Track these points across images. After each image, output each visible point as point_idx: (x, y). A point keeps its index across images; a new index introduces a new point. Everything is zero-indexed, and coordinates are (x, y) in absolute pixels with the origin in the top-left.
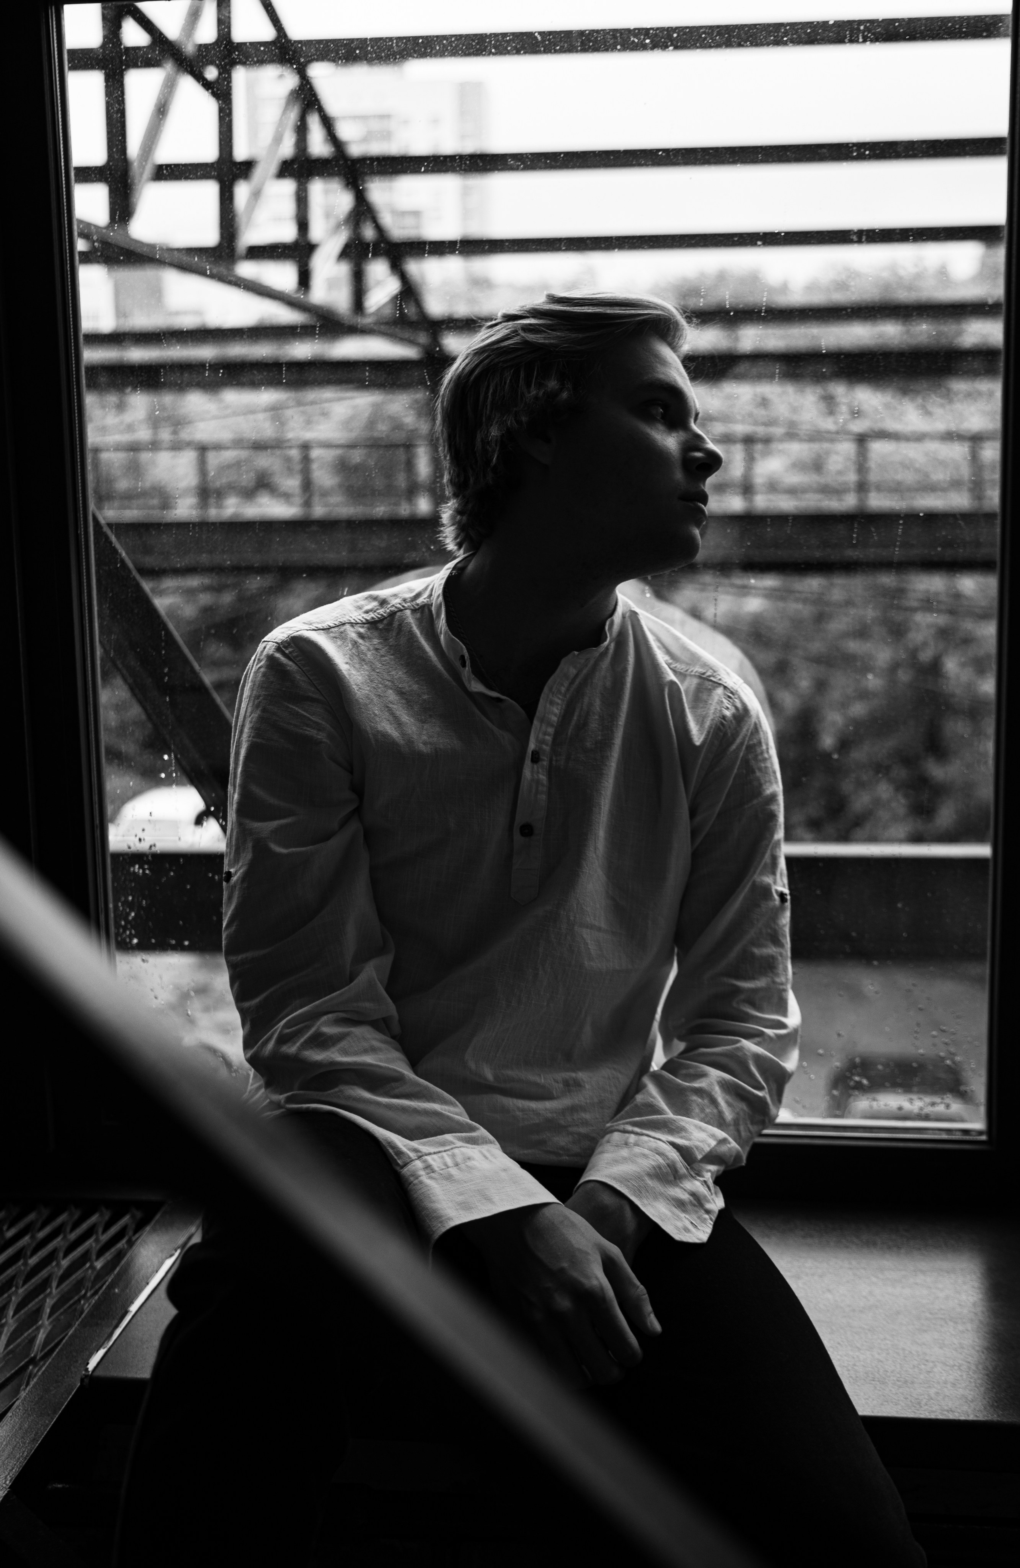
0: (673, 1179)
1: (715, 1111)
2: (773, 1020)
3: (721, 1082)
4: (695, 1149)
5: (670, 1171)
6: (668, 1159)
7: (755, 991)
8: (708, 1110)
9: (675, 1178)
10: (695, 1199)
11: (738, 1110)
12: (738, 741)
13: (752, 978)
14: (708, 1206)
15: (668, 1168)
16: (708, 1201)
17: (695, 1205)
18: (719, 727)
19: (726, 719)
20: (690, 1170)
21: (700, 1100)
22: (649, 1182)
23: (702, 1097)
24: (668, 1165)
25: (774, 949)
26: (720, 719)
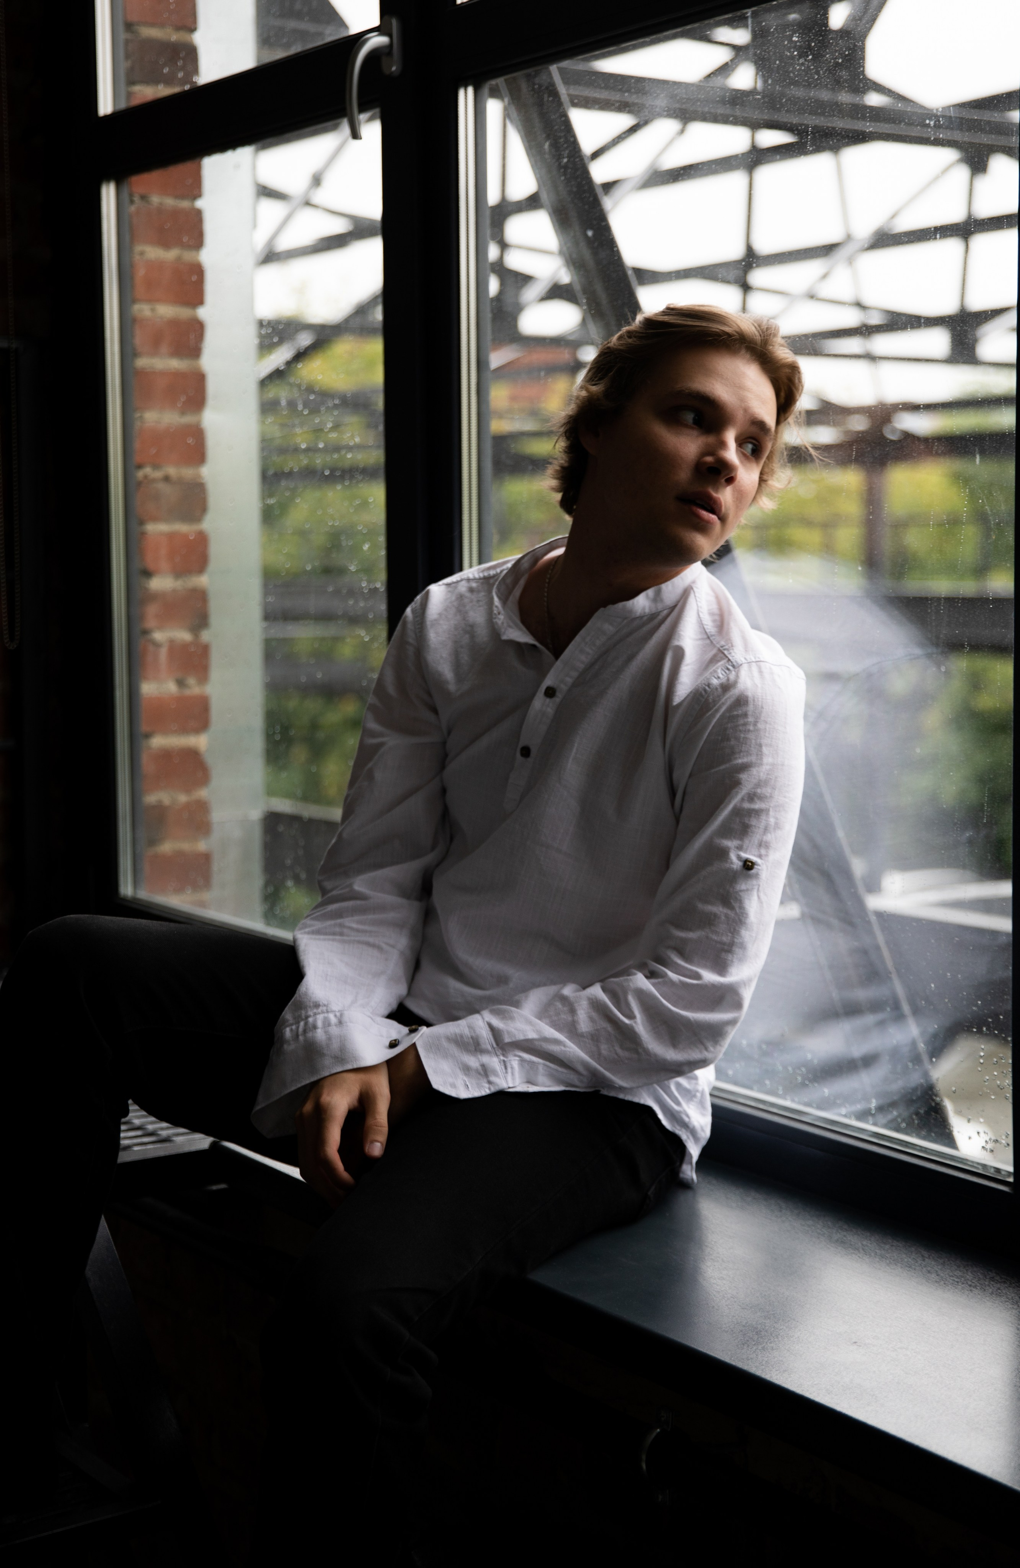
0: (473, 1050)
1: (570, 1019)
2: (691, 970)
3: (592, 999)
4: (505, 1033)
5: (472, 1042)
6: (475, 1032)
7: (684, 941)
8: (563, 1016)
9: (476, 1050)
10: (482, 1070)
11: (599, 1027)
12: (715, 708)
13: (690, 930)
14: (493, 1078)
15: (471, 1040)
16: (497, 1075)
17: (480, 1074)
18: (701, 692)
19: (711, 686)
20: (496, 1049)
21: (560, 1006)
22: (445, 1044)
23: (564, 1005)
24: (472, 1037)
25: (721, 909)
26: (704, 686)
